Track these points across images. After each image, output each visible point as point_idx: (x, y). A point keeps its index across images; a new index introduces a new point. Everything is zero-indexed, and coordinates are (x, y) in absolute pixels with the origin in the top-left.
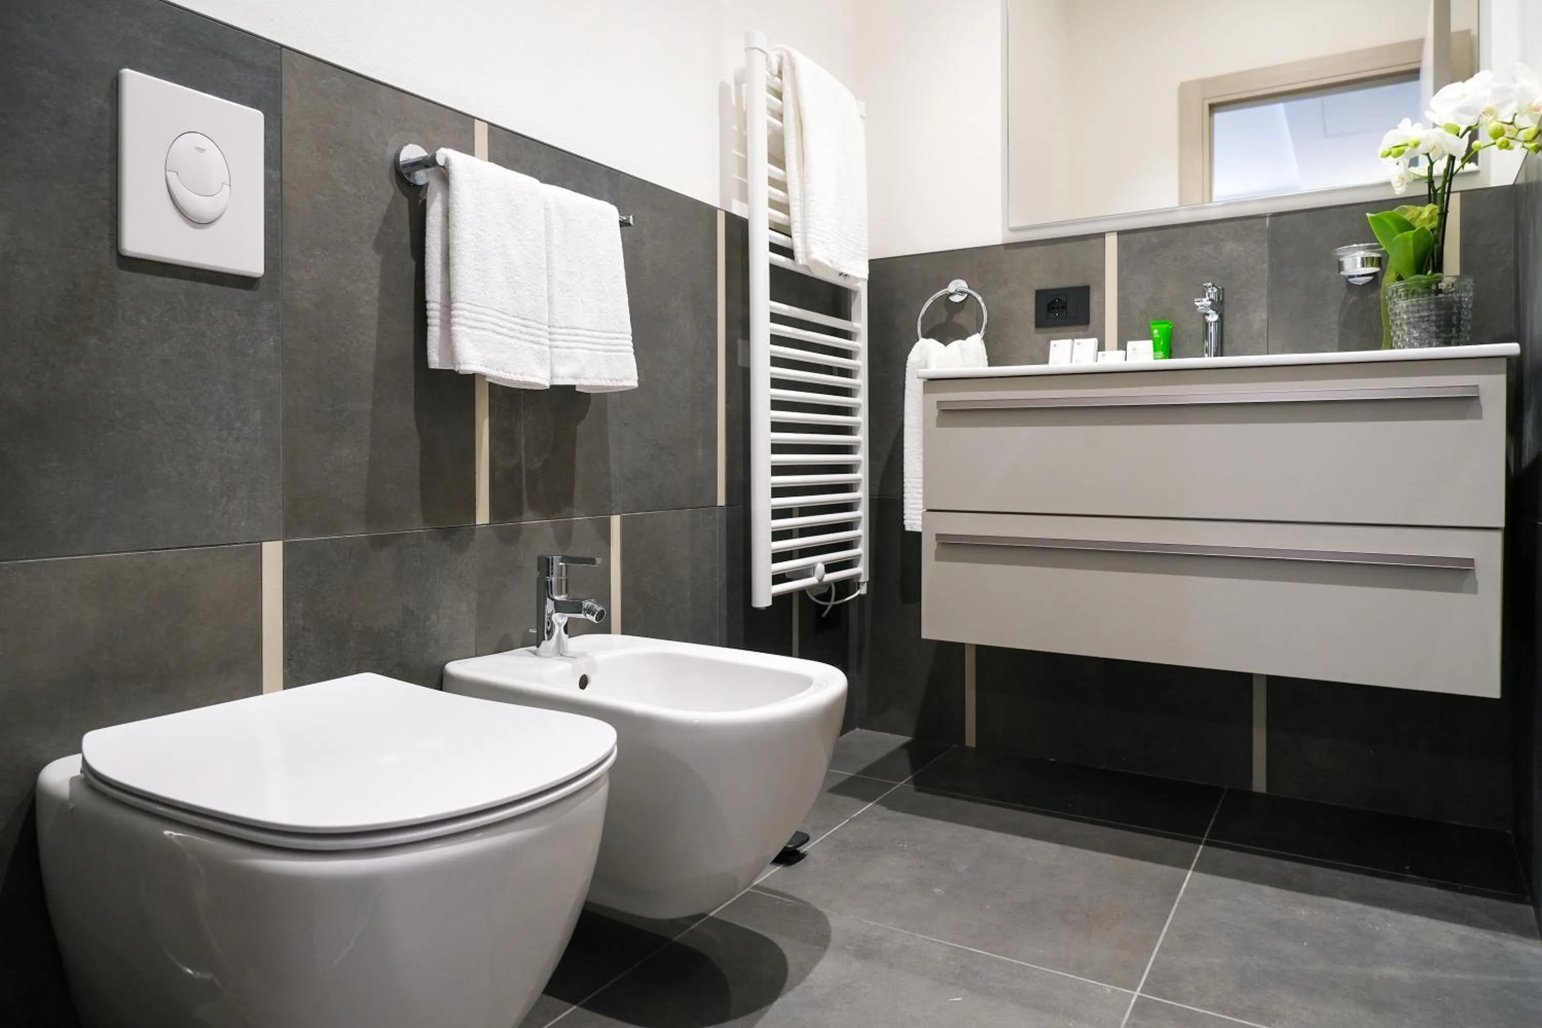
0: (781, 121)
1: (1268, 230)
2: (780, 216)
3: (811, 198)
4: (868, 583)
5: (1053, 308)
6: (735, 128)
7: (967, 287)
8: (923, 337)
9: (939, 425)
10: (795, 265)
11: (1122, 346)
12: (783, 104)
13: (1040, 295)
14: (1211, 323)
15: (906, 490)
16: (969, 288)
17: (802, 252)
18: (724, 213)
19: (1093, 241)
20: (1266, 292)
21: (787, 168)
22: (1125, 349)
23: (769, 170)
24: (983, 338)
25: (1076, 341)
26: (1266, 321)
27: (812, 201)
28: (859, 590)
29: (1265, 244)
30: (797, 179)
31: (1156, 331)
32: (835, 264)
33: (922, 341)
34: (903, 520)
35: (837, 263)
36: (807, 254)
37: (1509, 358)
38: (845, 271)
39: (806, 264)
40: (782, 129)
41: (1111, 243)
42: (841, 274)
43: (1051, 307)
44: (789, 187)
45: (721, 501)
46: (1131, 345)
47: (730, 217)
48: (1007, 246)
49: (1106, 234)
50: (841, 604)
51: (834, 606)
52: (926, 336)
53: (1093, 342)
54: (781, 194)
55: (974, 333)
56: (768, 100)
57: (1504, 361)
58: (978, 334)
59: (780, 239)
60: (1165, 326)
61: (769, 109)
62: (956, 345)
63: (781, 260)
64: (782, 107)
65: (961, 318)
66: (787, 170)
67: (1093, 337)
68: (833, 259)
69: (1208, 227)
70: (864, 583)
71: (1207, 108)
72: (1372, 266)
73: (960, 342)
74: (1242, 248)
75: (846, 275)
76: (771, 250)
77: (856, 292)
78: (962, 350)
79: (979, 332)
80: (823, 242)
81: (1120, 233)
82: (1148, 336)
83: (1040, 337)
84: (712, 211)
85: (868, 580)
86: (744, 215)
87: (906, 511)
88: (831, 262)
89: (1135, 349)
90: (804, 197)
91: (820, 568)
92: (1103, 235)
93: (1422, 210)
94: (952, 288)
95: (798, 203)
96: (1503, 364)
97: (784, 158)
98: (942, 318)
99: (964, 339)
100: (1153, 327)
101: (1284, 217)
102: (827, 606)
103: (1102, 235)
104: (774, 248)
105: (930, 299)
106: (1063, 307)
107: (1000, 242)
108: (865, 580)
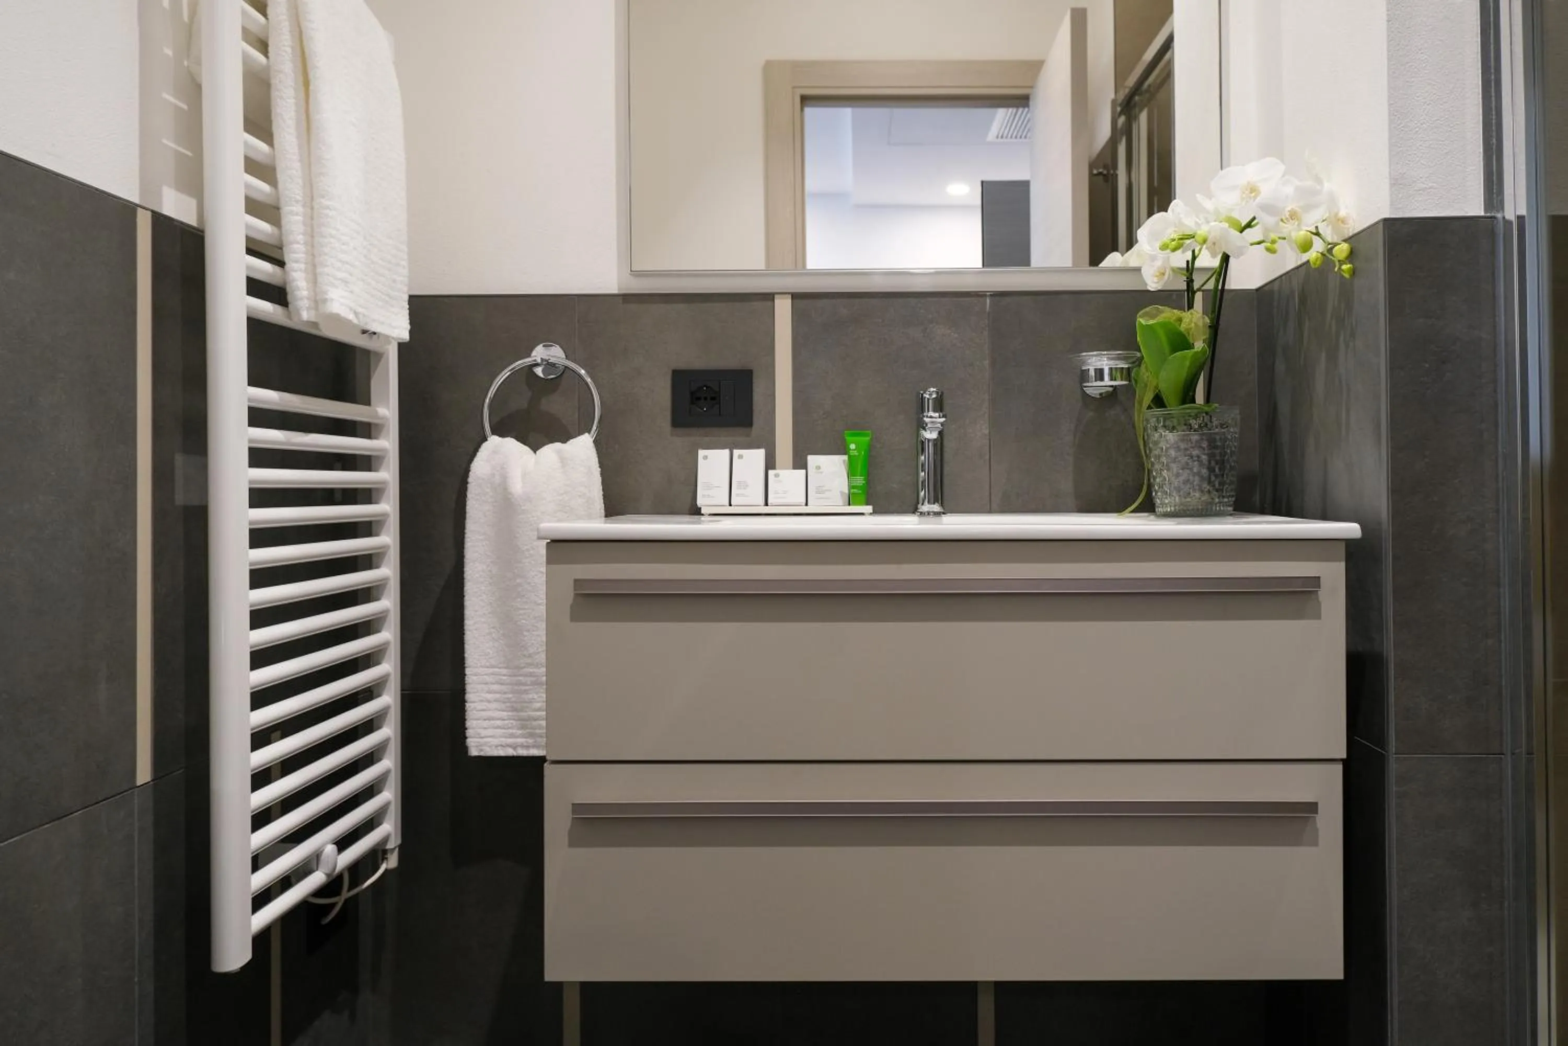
0: (265, 52)
1: (989, 313)
2: (263, 228)
3: (325, 202)
4: (401, 847)
5: (699, 399)
6: (169, 52)
7: (564, 356)
8: (494, 432)
9: (576, 616)
10: (289, 316)
11: (800, 463)
12: (268, 23)
13: (680, 378)
14: (929, 440)
15: (469, 688)
16: (567, 357)
17: (308, 299)
18: (149, 214)
19: (757, 305)
20: (986, 397)
21: (276, 142)
22: (805, 466)
23: (246, 144)
24: (595, 442)
25: (736, 452)
26: (988, 437)
27: (328, 208)
28: (385, 861)
29: (986, 333)
30: (297, 165)
31: (853, 446)
32: (361, 316)
33: (494, 441)
34: (466, 738)
35: (364, 315)
36: (318, 301)
37: (1350, 544)
38: (373, 327)
39: (313, 320)
40: (267, 68)
41: (783, 309)
42: (364, 332)
43: (695, 398)
44: (281, 177)
45: (144, 773)
46: (813, 460)
47: (161, 222)
48: (627, 298)
49: (776, 296)
50: (357, 895)
51: (346, 901)
52: (500, 431)
53: (759, 455)
54: (265, 187)
55: (580, 433)
56: (244, 13)
57: (1343, 544)
58: (587, 434)
59: (263, 270)
60: (865, 440)
61: (245, 31)
62: (550, 451)
63: (265, 308)
64: (266, 28)
65: (554, 405)
66: (276, 146)
67: (758, 447)
68: (360, 310)
69: (912, 301)
70: (393, 850)
71: (798, 100)
72: (1122, 380)
73: (558, 445)
74: (956, 335)
75: (375, 333)
76: (250, 293)
77: (379, 356)
78: (563, 461)
79: (589, 432)
80: (345, 282)
81: (795, 296)
82: (841, 449)
83: (679, 441)
84: (128, 210)
85: (399, 842)
86: (190, 219)
87: (468, 724)
88: (356, 314)
89: (818, 468)
90: (312, 199)
91: (331, 849)
92: (771, 296)
93: (1181, 315)
94: (539, 353)
95: (298, 208)
96: (1342, 550)
97: (270, 122)
98: (520, 402)
99: (564, 441)
100: (849, 439)
101: (1008, 300)
102: (333, 905)
103: (769, 297)
104: (256, 287)
105: (506, 371)
106: (713, 399)
107: (615, 291)
108: (395, 845)
